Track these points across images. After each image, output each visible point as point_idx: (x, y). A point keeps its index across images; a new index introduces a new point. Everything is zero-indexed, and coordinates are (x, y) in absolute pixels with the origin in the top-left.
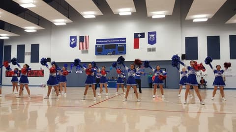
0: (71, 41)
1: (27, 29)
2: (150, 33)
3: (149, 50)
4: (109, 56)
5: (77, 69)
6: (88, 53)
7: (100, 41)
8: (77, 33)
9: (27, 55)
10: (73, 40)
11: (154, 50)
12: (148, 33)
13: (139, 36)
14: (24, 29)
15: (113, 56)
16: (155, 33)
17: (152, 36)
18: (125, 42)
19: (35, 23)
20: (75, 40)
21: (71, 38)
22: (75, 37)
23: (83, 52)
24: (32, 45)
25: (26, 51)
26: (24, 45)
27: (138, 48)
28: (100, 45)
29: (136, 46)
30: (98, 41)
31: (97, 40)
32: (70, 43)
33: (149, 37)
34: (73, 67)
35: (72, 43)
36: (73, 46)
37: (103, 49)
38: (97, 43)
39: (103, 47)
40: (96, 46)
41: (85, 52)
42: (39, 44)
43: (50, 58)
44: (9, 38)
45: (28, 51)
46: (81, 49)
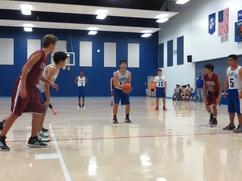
0: (210, 23)
6: (227, 40)
9: (174, 54)
10: (212, 20)
20: (214, 20)
22: (214, 16)
23: (222, 40)
25: (173, 49)
26: (172, 40)
32: (209, 27)
40: (236, 24)
41: (224, 39)
42: (183, 37)
43: (191, 56)
44: (151, 35)
45: (175, 47)
46: (220, 34)
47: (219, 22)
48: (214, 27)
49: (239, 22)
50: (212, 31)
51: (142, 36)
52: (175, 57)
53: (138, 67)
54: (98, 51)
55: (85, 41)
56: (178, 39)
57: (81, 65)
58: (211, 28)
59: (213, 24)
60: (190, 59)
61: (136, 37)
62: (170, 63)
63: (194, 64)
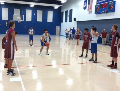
0: (84, 4)
10: (85, 3)
31: (97, 1)
32: (84, 6)
38: (97, 4)
39: (99, 7)
41: (90, 12)
42: (72, 9)
43: (75, 18)
44: (58, 8)
45: (68, 14)
46: (88, 10)
47: (88, 4)
48: (86, 6)
49: (97, 6)
50: (85, 8)
51: (54, 8)
52: (68, 18)
53: (52, 22)
54: (34, 14)
55: (28, 9)
56: (70, 10)
57: (26, 20)
58: (85, 7)
60: (75, 20)
61: (51, 8)
62: (66, 21)
63: (77, 22)
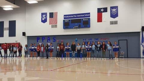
0: (42, 17)
1: (5, 8)
2: (112, 8)
3: (112, 23)
4: (75, 30)
5: (48, 41)
6: (57, 27)
7: (67, 17)
8: (47, 10)
9: (5, 30)
10: (44, 16)
11: (116, 23)
12: (111, 7)
13: (102, 10)
14: (2, 8)
15: (79, 29)
16: (116, 7)
17: (114, 10)
18: (89, 16)
19: (12, 3)
20: (46, 17)
21: (42, 14)
22: (46, 14)
23: (52, 27)
24: (10, 22)
25: (4, 27)
26: (3, 22)
27: (101, 21)
28: (67, 20)
29: (100, 19)
30: (66, 16)
31: (64, 15)
32: (42, 19)
33: (111, 11)
34: (44, 40)
35: (43, 19)
36: (44, 21)
37: (70, 23)
38: (64, 18)
39: (70, 22)
40: (64, 21)
43: (25, 32)
46: (51, 24)
59: (45, 18)
